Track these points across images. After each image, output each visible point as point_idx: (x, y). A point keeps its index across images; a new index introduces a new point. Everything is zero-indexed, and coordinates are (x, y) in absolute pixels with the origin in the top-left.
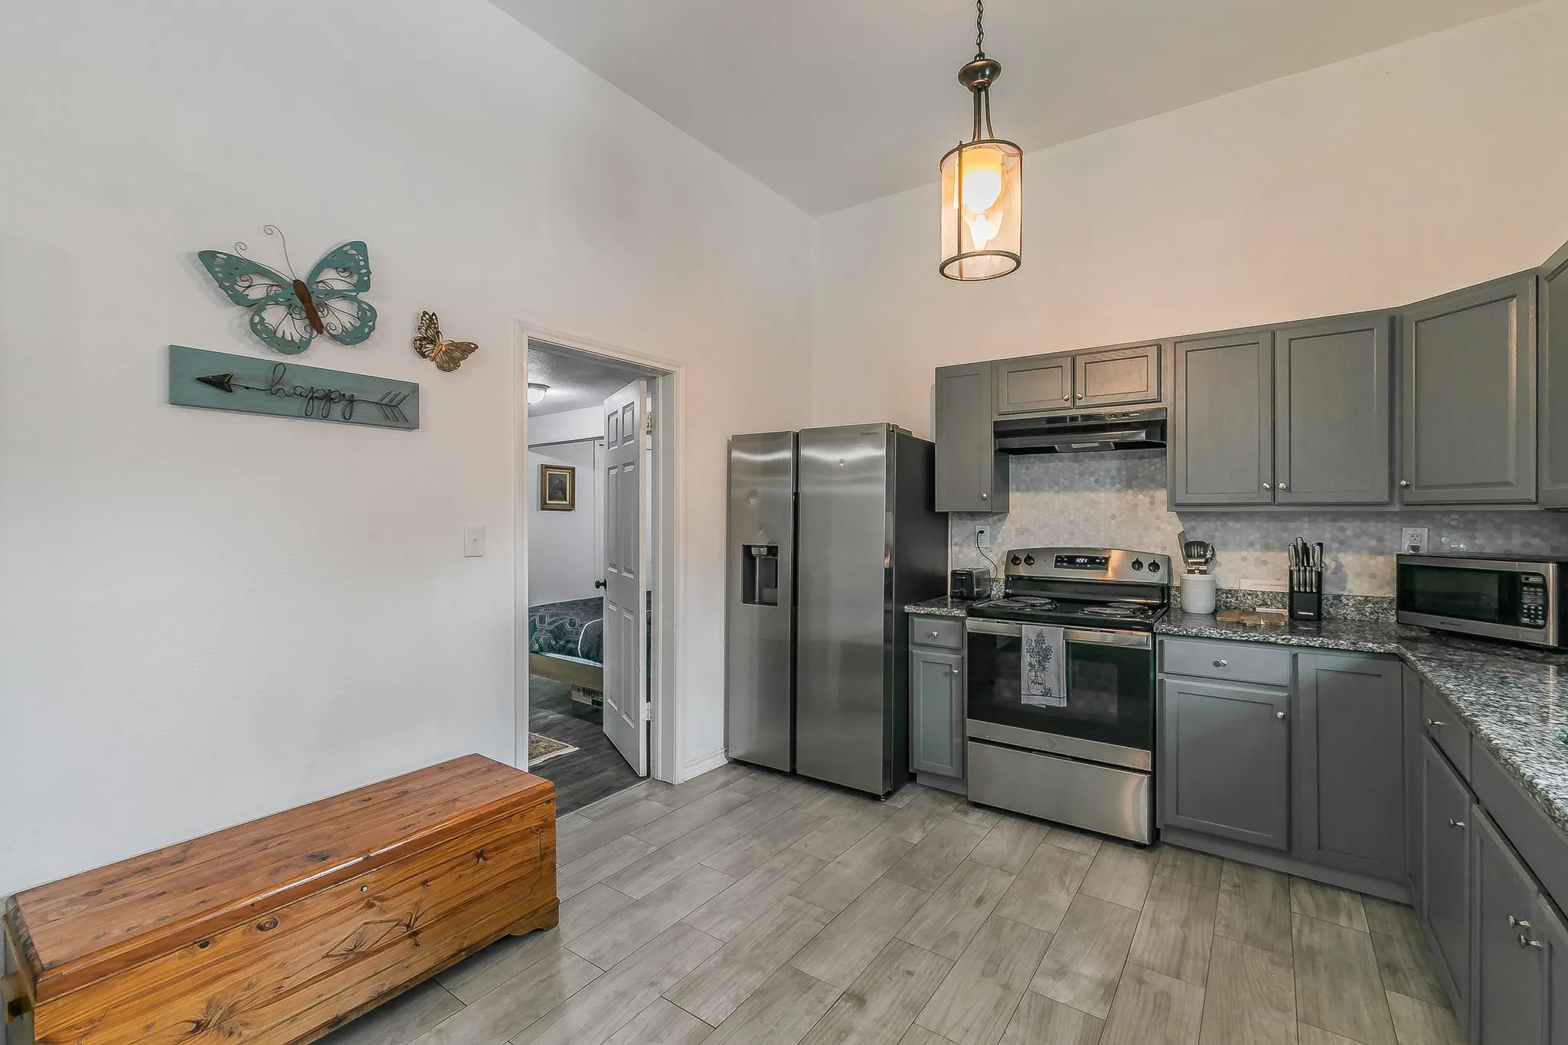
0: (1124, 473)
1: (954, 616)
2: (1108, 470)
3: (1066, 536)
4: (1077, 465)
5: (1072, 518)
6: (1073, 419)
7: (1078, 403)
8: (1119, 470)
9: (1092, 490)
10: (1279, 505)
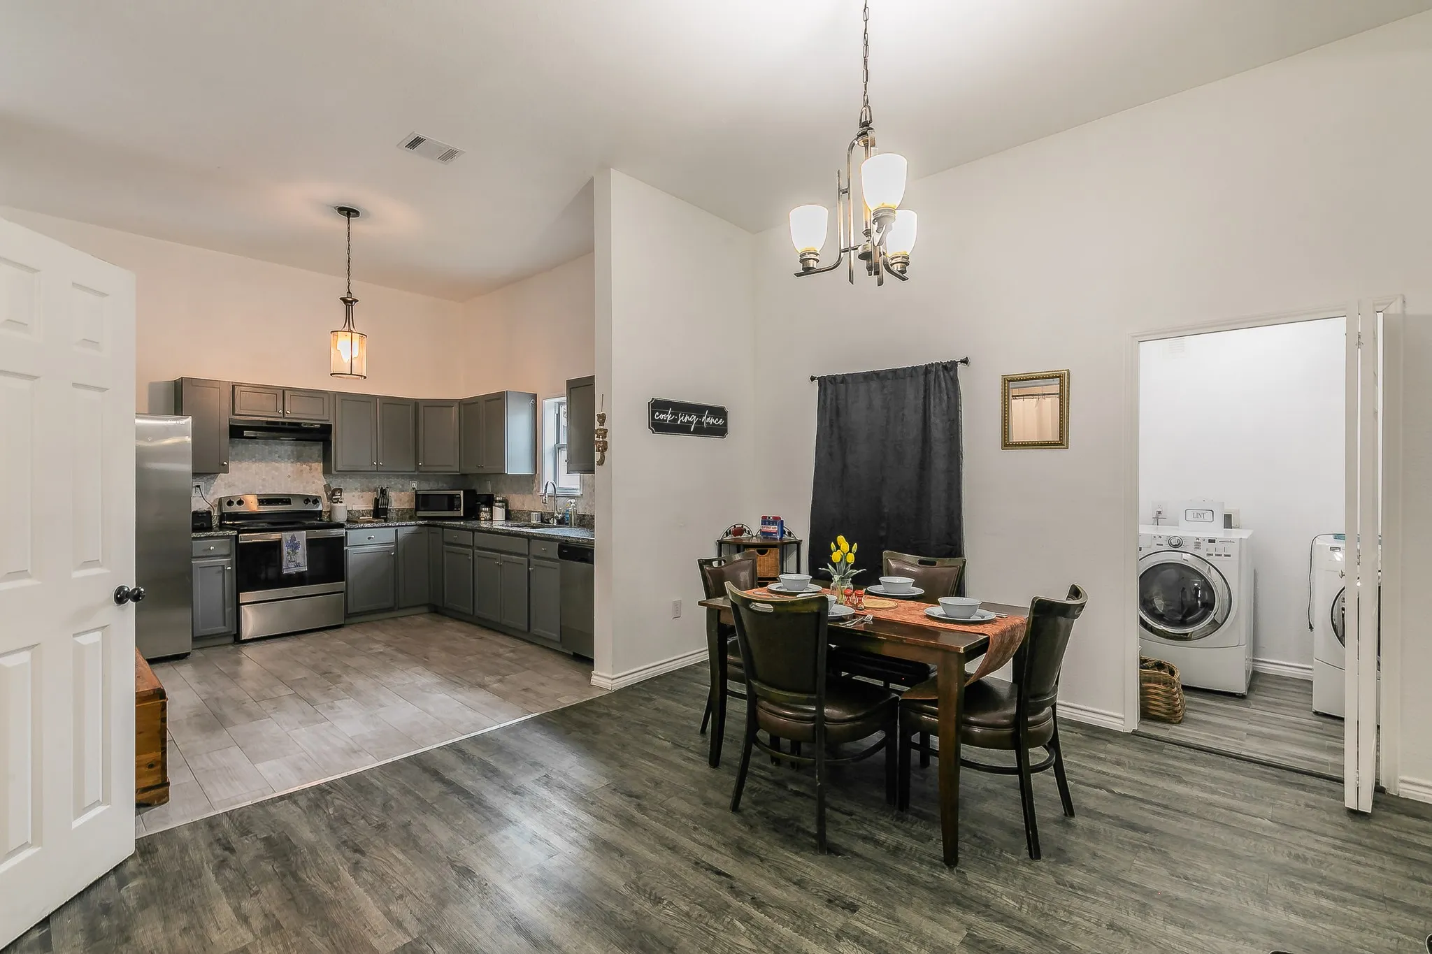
0: (295, 453)
1: (228, 535)
2: (286, 451)
3: (261, 487)
4: (267, 447)
5: (264, 477)
6: (283, 423)
7: (286, 416)
8: (292, 451)
9: (277, 462)
10: (379, 471)
